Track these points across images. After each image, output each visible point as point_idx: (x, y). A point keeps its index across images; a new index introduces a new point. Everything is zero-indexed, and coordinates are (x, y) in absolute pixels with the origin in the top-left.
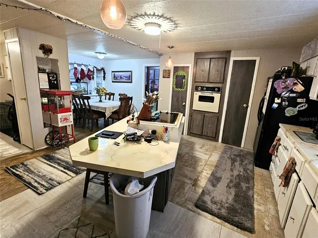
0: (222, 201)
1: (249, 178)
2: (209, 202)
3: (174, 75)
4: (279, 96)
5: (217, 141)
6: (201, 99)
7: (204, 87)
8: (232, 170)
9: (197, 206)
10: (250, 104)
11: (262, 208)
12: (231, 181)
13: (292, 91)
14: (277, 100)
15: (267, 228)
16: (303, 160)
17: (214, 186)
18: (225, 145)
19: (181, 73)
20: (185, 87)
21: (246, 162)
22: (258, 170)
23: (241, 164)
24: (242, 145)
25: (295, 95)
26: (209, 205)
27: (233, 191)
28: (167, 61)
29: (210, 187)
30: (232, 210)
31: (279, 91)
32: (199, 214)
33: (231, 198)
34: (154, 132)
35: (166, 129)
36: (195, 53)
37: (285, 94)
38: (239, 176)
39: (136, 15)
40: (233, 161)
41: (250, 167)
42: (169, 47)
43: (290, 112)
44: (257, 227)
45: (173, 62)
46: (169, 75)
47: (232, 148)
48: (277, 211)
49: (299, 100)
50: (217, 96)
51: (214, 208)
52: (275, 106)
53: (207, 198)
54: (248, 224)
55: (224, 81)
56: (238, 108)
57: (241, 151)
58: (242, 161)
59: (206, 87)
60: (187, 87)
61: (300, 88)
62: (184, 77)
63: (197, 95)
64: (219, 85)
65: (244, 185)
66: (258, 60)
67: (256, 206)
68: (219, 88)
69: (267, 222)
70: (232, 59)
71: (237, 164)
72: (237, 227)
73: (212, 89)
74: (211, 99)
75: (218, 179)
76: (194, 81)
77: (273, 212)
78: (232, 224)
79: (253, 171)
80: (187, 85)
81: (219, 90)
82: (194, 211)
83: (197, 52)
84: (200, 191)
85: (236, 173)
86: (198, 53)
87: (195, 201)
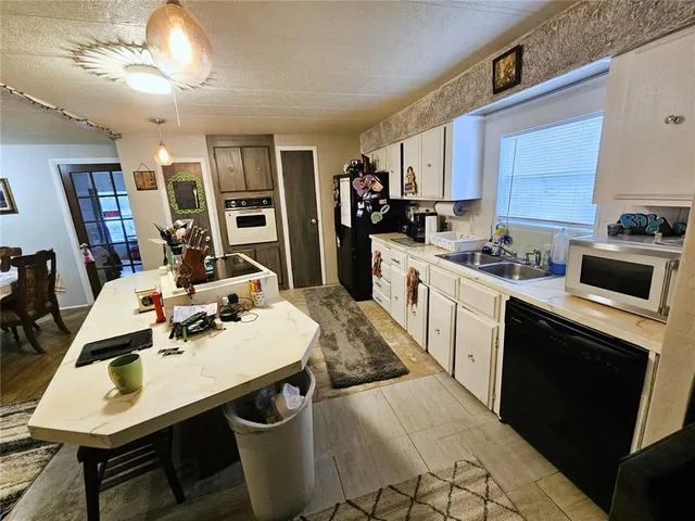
0: (359, 361)
1: (362, 319)
2: (347, 372)
3: (167, 182)
4: (361, 200)
5: (288, 288)
6: (242, 222)
7: (241, 200)
8: (337, 318)
9: (336, 386)
10: (320, 219)
11: (395, 343)
12: (348, 332)
13: (373, 192)
14: (361, 206)
15: (415, 360)
16: (426, 265)
17: (335, 349)
18: (302, 290)
19: (184, 177)
20: (202, 204)
21: (344, 300)
22: (363, 305)
23: (341, 305)
24: (324, 283)
25: (375, 196)
26: (349, 374)
27: (358, 341)
28: (156, 153)
29: (333, 354)
30: (375, 363)
31: (360, 193)
32: (347, 394)
33: (363, 350)
34: (233, 298)
35: (258, 284)
36: (207, 137)
37: (367, 196)
38: (349, 321)
39: (94, 42)
40: (330, 306)
41: (353, 304)
42: (154, 121)
43: (376, 218)
44: (408, 365)
45: (171, 154)
46: (155, 184)
47: (314, 290)
48: (411, 338)
49: (381, 202)
50: (269, 213)
51: (357, 374)
52: (360, 213)
53: (340, 369)
54: (399, 368)
55: (274, 187)
56: (304, 225)
57: (328, 289)
58: (339, 301)
59: (245, 200)
60: (206, 204)
61: (378, 187)
62: (193, 185)
63: (232, 216)
64: (268, 194)
65: (364, 329)
66: (314, 149)
67: (390, 345)
68: (269, 200)
69: (411, 354)
70: (278, 149)
71: (336, 307)
72: (394, 377)
73: (258, 203)
74: (260, 221)
75: (333, 338)
76: (219, 190)
77: (406, 341)
78: (387, 378)
79: (358, 309)
80: (205, 200)
81: (270, 203)
82: (338, 396)
83: (210, 133)
84: (323, 365)
85: (344, 320)
86: (212, 136)
87: (329, 383)
